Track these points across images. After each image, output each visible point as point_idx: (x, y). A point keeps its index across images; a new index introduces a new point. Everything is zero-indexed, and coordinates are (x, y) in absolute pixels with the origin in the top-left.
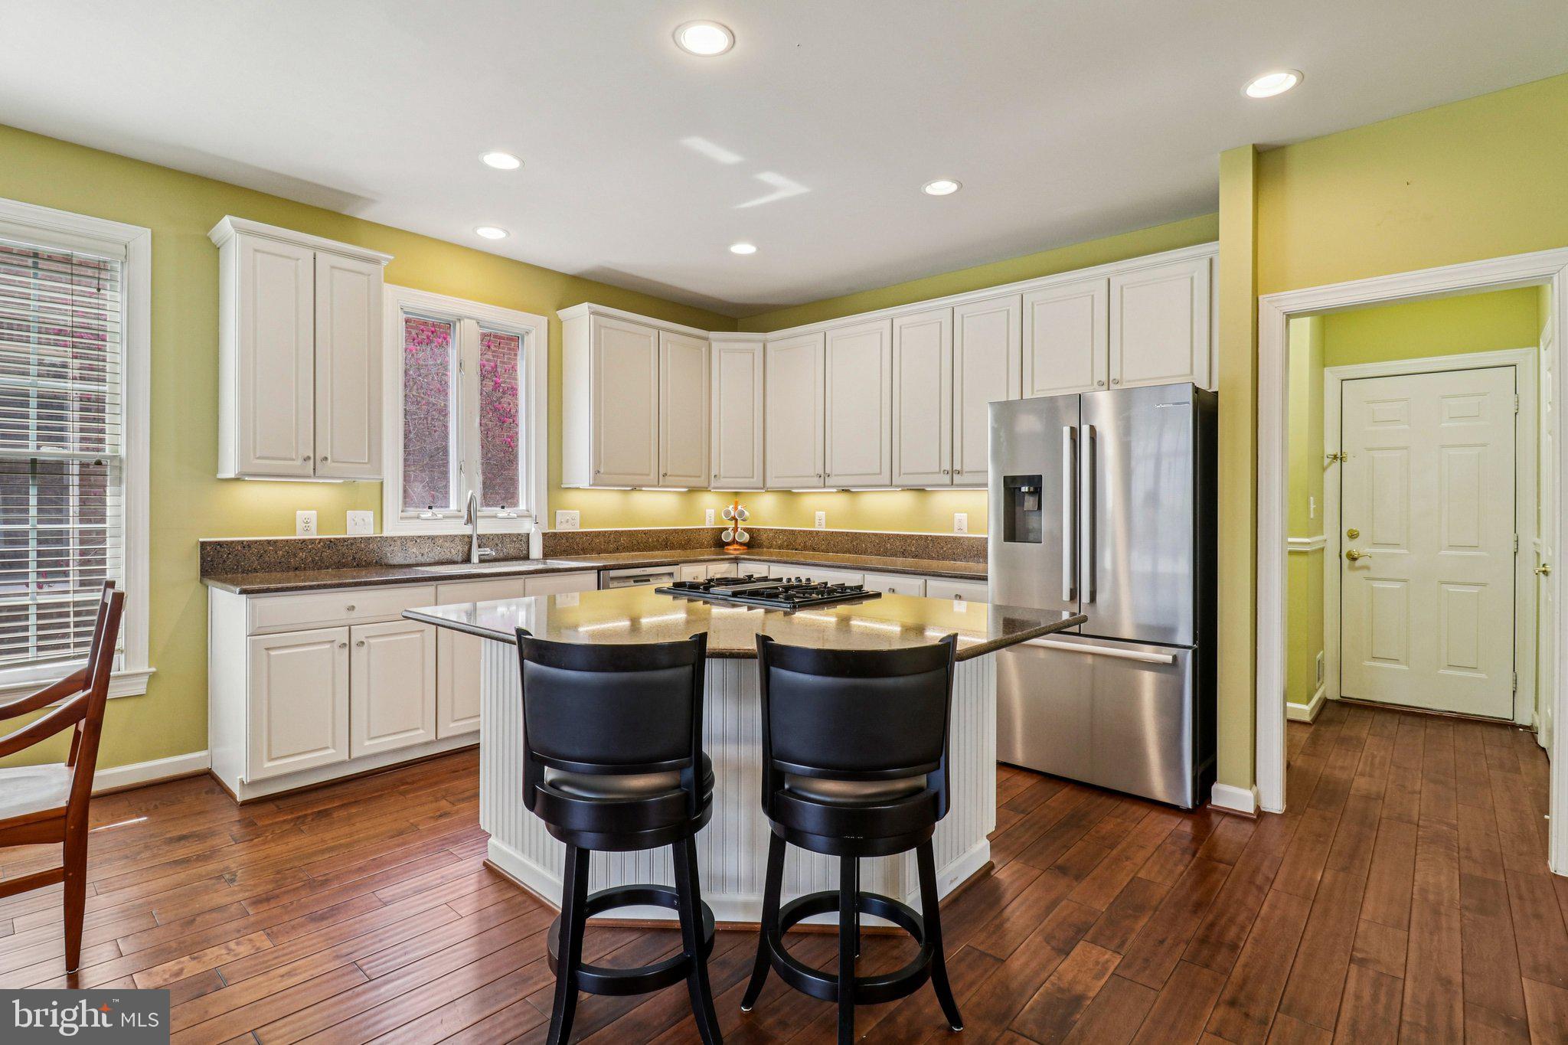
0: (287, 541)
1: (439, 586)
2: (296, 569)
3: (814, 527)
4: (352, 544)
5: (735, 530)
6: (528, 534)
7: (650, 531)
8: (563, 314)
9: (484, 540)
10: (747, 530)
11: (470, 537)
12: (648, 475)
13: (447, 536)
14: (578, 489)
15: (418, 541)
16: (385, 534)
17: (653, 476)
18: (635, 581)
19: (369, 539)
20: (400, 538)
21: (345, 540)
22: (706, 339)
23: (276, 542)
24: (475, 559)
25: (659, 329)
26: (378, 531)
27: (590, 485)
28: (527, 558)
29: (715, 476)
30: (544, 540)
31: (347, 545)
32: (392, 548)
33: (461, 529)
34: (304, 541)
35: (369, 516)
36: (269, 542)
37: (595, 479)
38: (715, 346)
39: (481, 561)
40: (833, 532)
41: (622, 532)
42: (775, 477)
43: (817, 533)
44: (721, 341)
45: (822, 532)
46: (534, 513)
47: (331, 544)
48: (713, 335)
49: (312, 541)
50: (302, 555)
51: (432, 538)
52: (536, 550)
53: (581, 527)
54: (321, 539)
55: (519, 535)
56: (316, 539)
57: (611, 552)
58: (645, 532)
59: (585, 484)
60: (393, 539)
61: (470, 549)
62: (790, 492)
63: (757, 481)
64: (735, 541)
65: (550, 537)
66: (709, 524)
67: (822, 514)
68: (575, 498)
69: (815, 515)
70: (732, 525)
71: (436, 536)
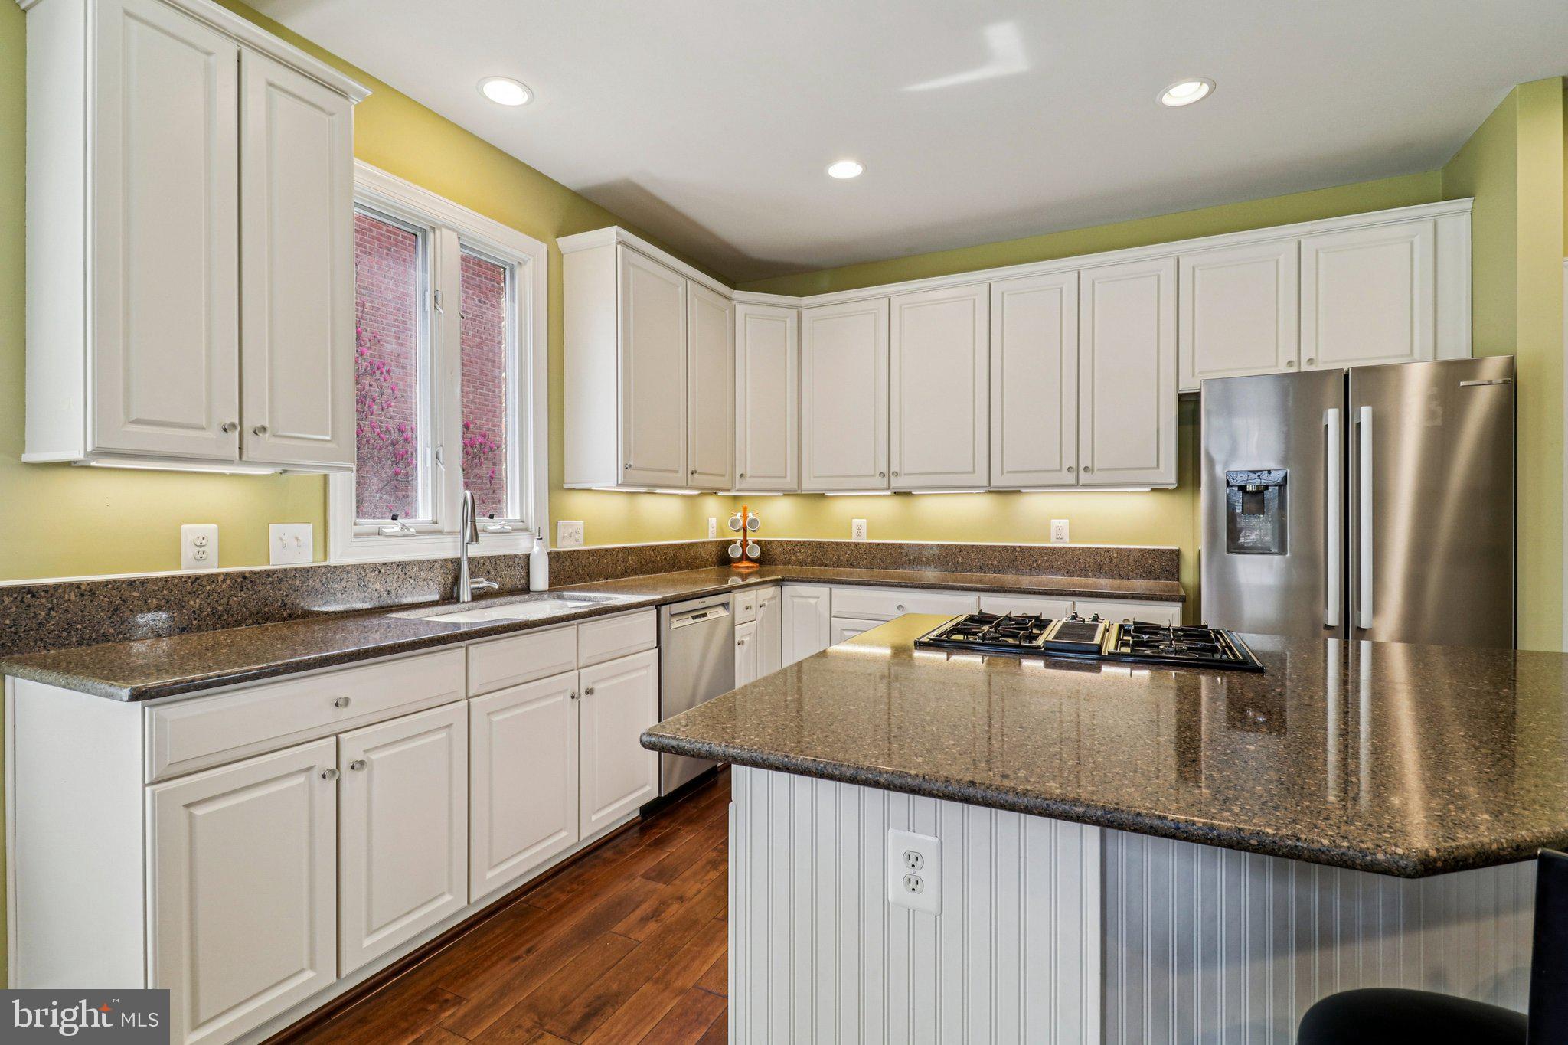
0: (166, 579)
1: (470, 648)
2: (184, 629)
3: (851, 537)
4: (280, 580)
5: (744, 544)
6: (528, 556)
7: (658, 546)
9: (478, 566)
10: (758, 542)
11: (457, 562)
12: (677, 472)
13: (424, 562)
14: (589, 490)
15: (383, 571)
16: (333, 561)
17: (681, 474)
18: (694, 617)
19: (308, 570)
20: (356, 567)
21: (268, 574)
22: (729, 299)
23: (144, 582)
24: (466, 596)
25: (686, 277)
26: (320, 555)
27: (618, 485)
28: (525, 590)
29: (742, 475)
30: (550, 559)
31: (272, 583)
32: (343, 584)
33: (446, 548)
34: (197, 578)
35: (306, 531)
36: (131, 583)
37: (625, 476)
38: (740, 309)
39: (478, 596)
40: (879, 544)
41: (631, 548)
42: (814, 477)
43: (857, 545)
44: (749, 305)
45: (863, 544)
46: (532, 524)
47: (244, 580)
48: (738, 295)
49: (212, 578)
50: (193, 603)
51: (403, 565)
52: (540, 578)
53: (585, 543)
54: (227, 575)
55: (516, 556)
56: (218, 575)
57: (618, 577)
58: (653, 548)
59: (611, 483)
60: (344, 569)
61: (456, 580)
62: (821, 496)
63: (790, 483)
64: (744, 557)
65: (555, 558)
66: (712, 536)
67: (862, 522)
68: (580, 503)
69: (851, 523)
70: (739, 537)
71: (409, 563)
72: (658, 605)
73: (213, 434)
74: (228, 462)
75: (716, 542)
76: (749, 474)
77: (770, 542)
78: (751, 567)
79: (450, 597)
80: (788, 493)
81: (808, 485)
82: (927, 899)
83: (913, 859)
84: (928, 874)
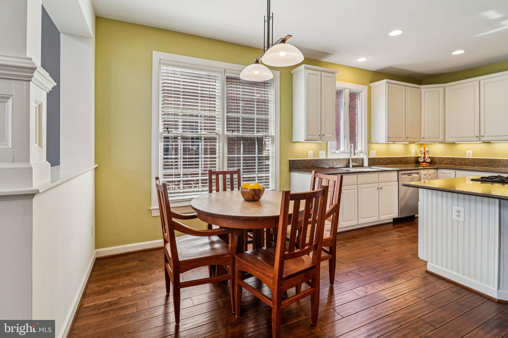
0: (307, 160)
1: (358, 175)
2: (309, 168)
3: (466, 156)
4: (321, 161)
5: (424, 158)
6: (363, 159)
7: (396, 157)
8: (371, 84)
9: (354, 160)
10: (429, 157)
11: (349, 159)
12: (402, 138)
13: (343, 159)
14: (378, 143)
15: (336, 160)
16: (328, 158)
17: (404, 138)
18: (408, 175)
19: (325, 159)
20: (332, 159)
21: (319, 160)
22: (419, 88)
23: (305, 160)
24: (351, 166)
25: (405, 86)
26: (326, 157)
27: (386, 142)
28: (362, 166)
29: (423, 138)
30: (368, 159)
32: (330, 162)
33: (346, 156)
34: (310, 160)
35: (324, 152)
36: (303, 160)
37: (388, 139)
38: (423, 90)
39: (353, 166)
40: (477, 159)
41: (388, 158)
42: (450, 138)
43: (468, 159)
44: (426, 89)
45: (471, 158)
46: (364, 151)
47: (316, 161)
48: (422, 86)
50: (310, 164)
51: (339, 159)
52: (366, 163)
53: (376, 156)
55: (360, 158)
56: (313, 159)
57: (385, 165)
58: (395, 158)
59: (384, 142)
60: (330, 159)
61: (349, 163)
62: (454, 143)
63: (441, 139)
64: (424, 161)
65: (369, 159)
66: (413, 155)
67: (471, 152)
68: (375, 146)
69: (466, 151)
70: (423, 156)
71: (340, 159)
72: (398, 171)
73: (318, 136)
74: (319, 141)
75: (414, 157)
76: (426, 137)
77: (434, 157)
78: (427, 165)
79: (348, 166)
80: (440, 143)
81: (448, 140)
82: (461, 219)
83: (458, 212)
84: (462, 214)
